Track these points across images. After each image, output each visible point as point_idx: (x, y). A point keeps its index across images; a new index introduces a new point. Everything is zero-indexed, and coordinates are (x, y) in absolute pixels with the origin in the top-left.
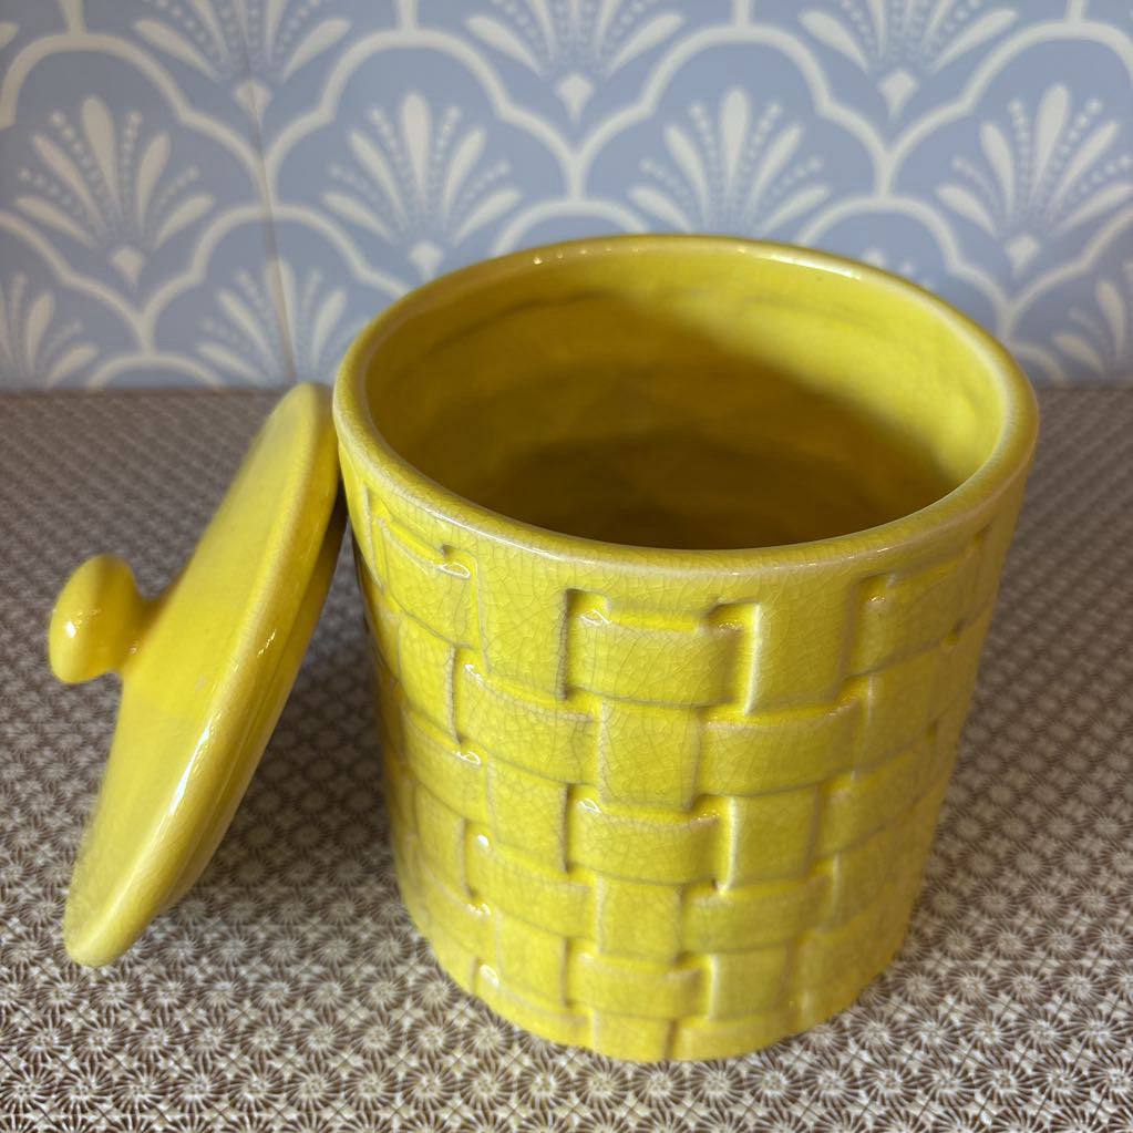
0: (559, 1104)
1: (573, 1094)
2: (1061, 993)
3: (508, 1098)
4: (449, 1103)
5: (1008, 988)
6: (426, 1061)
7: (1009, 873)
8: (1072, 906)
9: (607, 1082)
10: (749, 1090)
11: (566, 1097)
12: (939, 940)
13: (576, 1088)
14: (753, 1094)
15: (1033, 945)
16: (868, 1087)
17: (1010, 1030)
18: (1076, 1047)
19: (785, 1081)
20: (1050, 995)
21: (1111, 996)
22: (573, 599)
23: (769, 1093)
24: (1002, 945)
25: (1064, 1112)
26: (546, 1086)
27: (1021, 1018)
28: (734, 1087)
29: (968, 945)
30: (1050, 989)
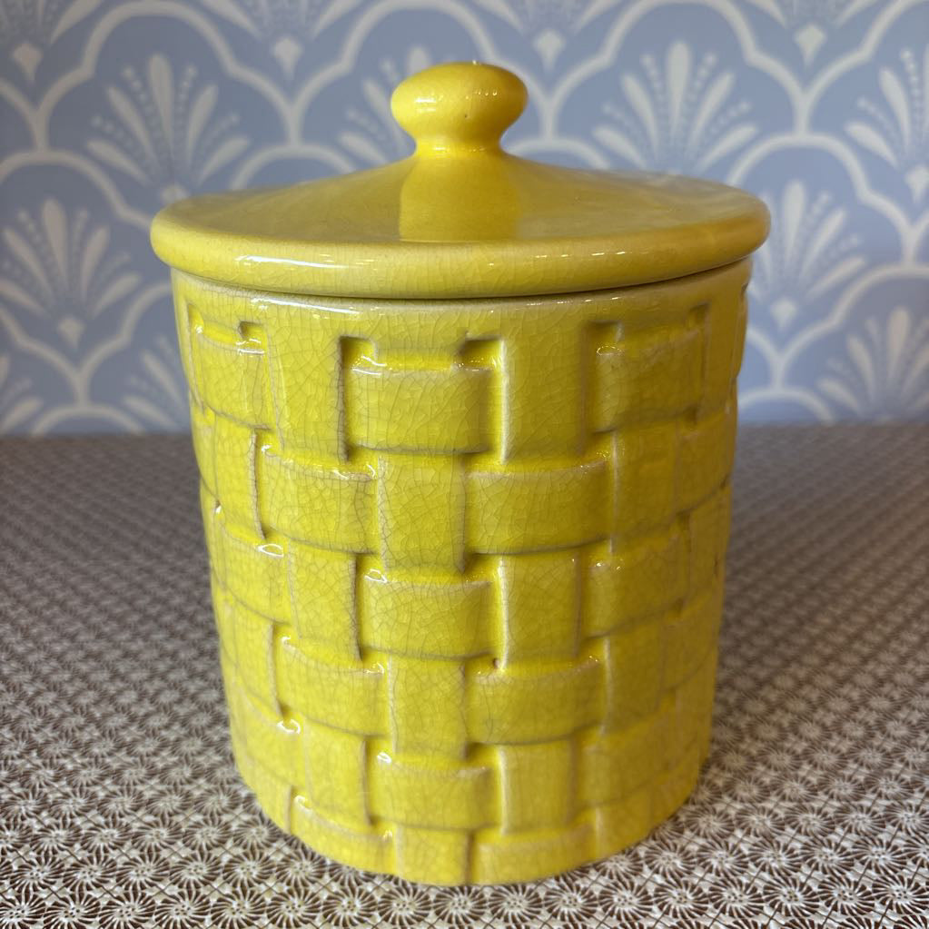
0: (362, 921)
1: (376, 914)
2: (844, 826)
3: (314, 918)
4: (256, 923)
5: (794, 823)
6: (238, 889)
7: (792, 737)
8: (850, 761)
9: (410, 904)
10: (547, 908)
11: (369, 916)
12: (729, 787)
13: (379, 908)
14: (550, 911)
15: (816, 791)
16: (660, 903)
17: (797, 855)
18: (859, 869)
19: (581, 901)
20: (833, 828)
21: (889, 827)
22: (347, 347)
23: (565, 910)
24: (787, 791)
25: (849, 920)
26: (351, 907)
27: (806, 847)
28: (531, 905)
29: (755, 791)
30: (833, 823)
